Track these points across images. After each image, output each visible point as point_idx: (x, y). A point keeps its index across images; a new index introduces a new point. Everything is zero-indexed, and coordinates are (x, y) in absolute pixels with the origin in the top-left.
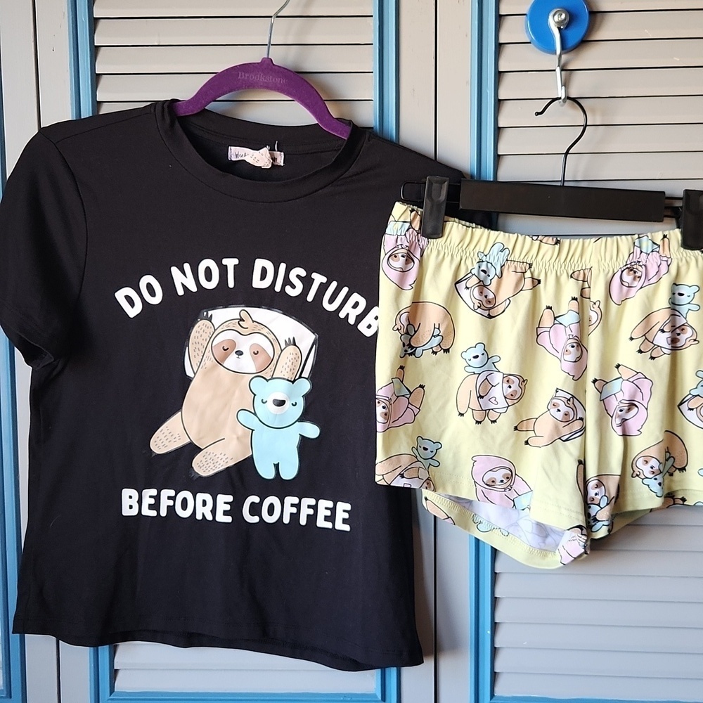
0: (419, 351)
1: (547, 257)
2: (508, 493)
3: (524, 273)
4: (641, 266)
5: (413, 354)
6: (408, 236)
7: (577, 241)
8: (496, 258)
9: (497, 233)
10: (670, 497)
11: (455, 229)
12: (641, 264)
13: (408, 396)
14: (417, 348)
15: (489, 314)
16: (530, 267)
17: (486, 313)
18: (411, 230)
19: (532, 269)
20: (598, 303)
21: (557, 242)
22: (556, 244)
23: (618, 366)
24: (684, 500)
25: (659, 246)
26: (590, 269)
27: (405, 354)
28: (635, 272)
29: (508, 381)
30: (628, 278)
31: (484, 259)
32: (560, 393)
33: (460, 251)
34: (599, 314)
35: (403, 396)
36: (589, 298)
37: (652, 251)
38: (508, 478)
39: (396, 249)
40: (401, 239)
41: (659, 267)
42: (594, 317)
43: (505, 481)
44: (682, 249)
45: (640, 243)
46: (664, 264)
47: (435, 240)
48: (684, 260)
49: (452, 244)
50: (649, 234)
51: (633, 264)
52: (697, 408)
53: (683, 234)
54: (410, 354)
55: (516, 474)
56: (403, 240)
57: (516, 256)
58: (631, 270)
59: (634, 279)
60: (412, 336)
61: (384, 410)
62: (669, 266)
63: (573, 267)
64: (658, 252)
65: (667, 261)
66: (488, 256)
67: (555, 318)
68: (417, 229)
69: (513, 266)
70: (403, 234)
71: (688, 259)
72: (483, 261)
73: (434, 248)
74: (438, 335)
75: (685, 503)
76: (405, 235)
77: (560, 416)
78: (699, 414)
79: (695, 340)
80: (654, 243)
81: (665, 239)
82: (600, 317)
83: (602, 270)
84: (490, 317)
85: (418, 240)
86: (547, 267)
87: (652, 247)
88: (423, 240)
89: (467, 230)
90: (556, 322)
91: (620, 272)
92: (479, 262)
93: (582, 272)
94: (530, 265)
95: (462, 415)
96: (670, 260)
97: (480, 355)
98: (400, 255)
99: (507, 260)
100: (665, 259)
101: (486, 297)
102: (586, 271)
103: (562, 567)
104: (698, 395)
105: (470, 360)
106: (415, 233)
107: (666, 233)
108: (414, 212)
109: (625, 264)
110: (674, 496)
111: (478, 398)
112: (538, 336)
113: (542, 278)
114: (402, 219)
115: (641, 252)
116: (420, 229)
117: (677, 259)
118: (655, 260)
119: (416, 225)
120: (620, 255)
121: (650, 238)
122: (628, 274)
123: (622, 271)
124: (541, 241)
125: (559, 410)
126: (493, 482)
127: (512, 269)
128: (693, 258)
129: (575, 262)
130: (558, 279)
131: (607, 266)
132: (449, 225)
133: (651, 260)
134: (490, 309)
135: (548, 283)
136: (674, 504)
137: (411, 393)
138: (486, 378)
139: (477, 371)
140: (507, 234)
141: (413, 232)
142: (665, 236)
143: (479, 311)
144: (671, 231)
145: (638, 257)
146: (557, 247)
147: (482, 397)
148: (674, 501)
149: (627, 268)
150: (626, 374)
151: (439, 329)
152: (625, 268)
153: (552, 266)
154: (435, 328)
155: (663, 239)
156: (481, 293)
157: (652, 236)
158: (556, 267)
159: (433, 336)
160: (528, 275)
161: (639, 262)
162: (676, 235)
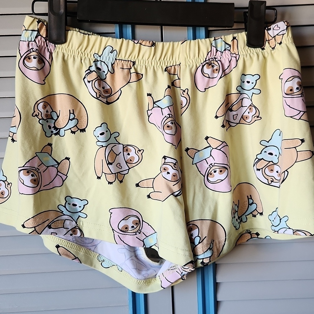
0: (62, 132)
1: (146, 56)
2: (138, 235)
3: (129, 69)
4: (217, 61)
5: (58, 133)
6: (37, 41)
7: (168, 43)
8: (108, 58)
9: (107, 38)
10: (249, 233)
11: (75, 36)
12: (217, 60)
13: (56, 166)
14: (60, 129)
15: (107, 101)
16: (134, 65)
17: (105, 100)
18: (39, 37)
19: (136, 66)
20: (186, 91)
21: (153, 44)
22: (152, 46)
23: (207, 138)
24: (258, 234)
25: (230, 46)
26: (179, 65)
27: (52, 134)
28: (213, 66)
29: (127, 150)
30: (207, 70)
31: (99, 59)
32: (168, 160)
33: (80, 53)
34: (188, 98)
35: (52, 166)
36: (180, 87)
37: (225, 50)
38: (137, 224)
39: (29, 52)
40: (32, 44)
41: (230, 62)
42: (184, 101)
43: (135, 227)
44: (247, 47)
45: (216, 43)
46: (234, 59)
47: (60, 45)
48: (248, 55)
49: (73, 47)
50: (223, 37)
51: (211, 60)
52: (262, 169)
53: (248, 36)
54: (56, 134)
55: (143, 221)
56: (34, 45)
57: (122, 56)
58: (210, 65)
59: (213, 71)
60: (56, 120)
61: (33, 178)
62: (237, 61)
63: (166, 64)
64: (230, 50)
65: (236, 57)
66: (102, 57)
67: (154, 103)
68: (44, 36)
69: (121, 64)
70: (33, 40)
71: (251, 55)
72: (98, 61)
73: (59, 51)
74: (74, 119)
75: (259, 237)
76: (35, 41)
77: (169, 177)
78: (264, 173)
79: (258, 117)
80: (226, 43)
81: (235, 40)
82: (188, 101)
83: (187, 66)
84: (108, 103)
85: (47, 46)
86: (147, 64)
87: (225, 46)
88: (51, 46)
89: (84, 37)
90: (155, 106)
91: (201, 67)
92: (94, 62)
93: (173, 67)
94: (134, 63)
95: (99, 178)
96: (238, 56)
97: (105, 132)
98: (32, 57)
99: (116, 59)
100: (235, 55)
101: (103, 88)
102: (176, 67)
103: (162, 290)
104: (263, 159)
105: (98, 137)
106: (43, 40)
107: (235, 35)
108: (41, 23)
109: (204, 60)
110: (251, 232)
111: (108, 165)
112: (149, 117)
113: (143, 72)
114: (31, 29)
115: (217, 51)
116: (47, 36)
117: (243, 55)
118: (227, 56)
119: (43, 33)
120: (201, 53)
121: (223, 40)
122: (208, 68)
123: (203, 66)
124: (141, 44)
125: (168, 173)
126: (126, 228)
127: (120, 66)
128: (255, 54)
129: (168, 59)
130: (155, 73)
131: (191, 62)
132: (70, 33)
133: (224, 57)
134: (107, 97)
135: (148, 76)
136: (251, 238)
137: (59, 164)
138: (112, 149)
139: (104, 144)
140: (115, 39)
141: (41, 39)
142: (234, 38)
143: (100, 98)
144: (239, 34)
145: (215, 55)
146: (153, 48)
147: (111, 164)
148: (251, 236)
149: (207, 63)
150: (215, 144)
151: (73, 114)
152: (205, 63)
153: (150, 63)
154: (70, 113)
155: (233, 40)
156: (100, 85)
157: (225, 38)
158: (153, 64)
159: (69, 119)
160: (133, 70)
161: (216, 58)
162: (242, 37)
